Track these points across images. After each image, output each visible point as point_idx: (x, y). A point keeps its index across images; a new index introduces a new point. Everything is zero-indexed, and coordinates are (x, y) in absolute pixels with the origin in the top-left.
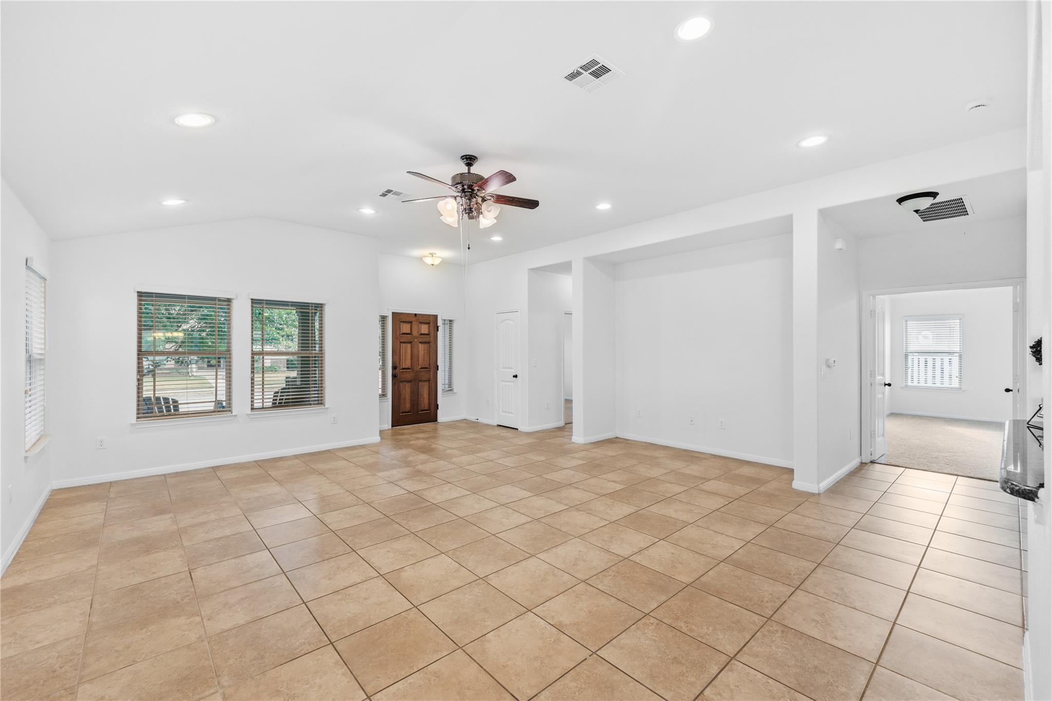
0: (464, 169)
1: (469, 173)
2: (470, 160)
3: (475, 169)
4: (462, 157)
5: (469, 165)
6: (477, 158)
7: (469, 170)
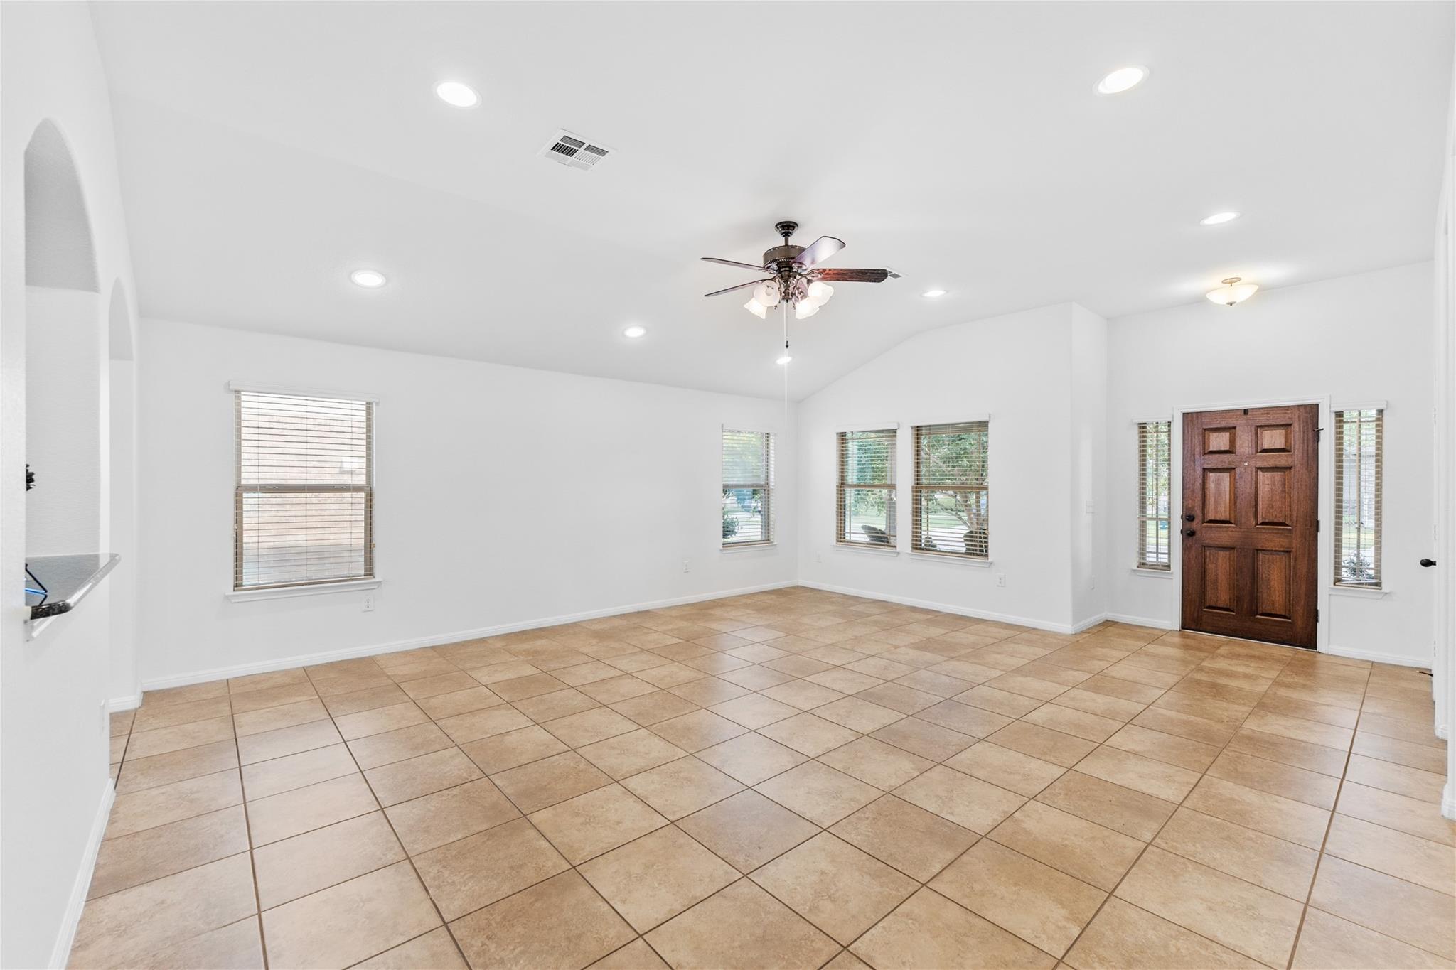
0: (781, 241)
1: (787, 245)
2: (787, 228)
3: (793, 241)
4: (776, 226)
5: (787, 235)
6: (797, 225)
7: (787, 241)
